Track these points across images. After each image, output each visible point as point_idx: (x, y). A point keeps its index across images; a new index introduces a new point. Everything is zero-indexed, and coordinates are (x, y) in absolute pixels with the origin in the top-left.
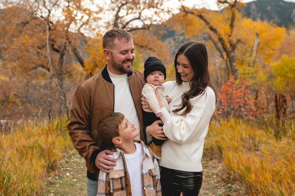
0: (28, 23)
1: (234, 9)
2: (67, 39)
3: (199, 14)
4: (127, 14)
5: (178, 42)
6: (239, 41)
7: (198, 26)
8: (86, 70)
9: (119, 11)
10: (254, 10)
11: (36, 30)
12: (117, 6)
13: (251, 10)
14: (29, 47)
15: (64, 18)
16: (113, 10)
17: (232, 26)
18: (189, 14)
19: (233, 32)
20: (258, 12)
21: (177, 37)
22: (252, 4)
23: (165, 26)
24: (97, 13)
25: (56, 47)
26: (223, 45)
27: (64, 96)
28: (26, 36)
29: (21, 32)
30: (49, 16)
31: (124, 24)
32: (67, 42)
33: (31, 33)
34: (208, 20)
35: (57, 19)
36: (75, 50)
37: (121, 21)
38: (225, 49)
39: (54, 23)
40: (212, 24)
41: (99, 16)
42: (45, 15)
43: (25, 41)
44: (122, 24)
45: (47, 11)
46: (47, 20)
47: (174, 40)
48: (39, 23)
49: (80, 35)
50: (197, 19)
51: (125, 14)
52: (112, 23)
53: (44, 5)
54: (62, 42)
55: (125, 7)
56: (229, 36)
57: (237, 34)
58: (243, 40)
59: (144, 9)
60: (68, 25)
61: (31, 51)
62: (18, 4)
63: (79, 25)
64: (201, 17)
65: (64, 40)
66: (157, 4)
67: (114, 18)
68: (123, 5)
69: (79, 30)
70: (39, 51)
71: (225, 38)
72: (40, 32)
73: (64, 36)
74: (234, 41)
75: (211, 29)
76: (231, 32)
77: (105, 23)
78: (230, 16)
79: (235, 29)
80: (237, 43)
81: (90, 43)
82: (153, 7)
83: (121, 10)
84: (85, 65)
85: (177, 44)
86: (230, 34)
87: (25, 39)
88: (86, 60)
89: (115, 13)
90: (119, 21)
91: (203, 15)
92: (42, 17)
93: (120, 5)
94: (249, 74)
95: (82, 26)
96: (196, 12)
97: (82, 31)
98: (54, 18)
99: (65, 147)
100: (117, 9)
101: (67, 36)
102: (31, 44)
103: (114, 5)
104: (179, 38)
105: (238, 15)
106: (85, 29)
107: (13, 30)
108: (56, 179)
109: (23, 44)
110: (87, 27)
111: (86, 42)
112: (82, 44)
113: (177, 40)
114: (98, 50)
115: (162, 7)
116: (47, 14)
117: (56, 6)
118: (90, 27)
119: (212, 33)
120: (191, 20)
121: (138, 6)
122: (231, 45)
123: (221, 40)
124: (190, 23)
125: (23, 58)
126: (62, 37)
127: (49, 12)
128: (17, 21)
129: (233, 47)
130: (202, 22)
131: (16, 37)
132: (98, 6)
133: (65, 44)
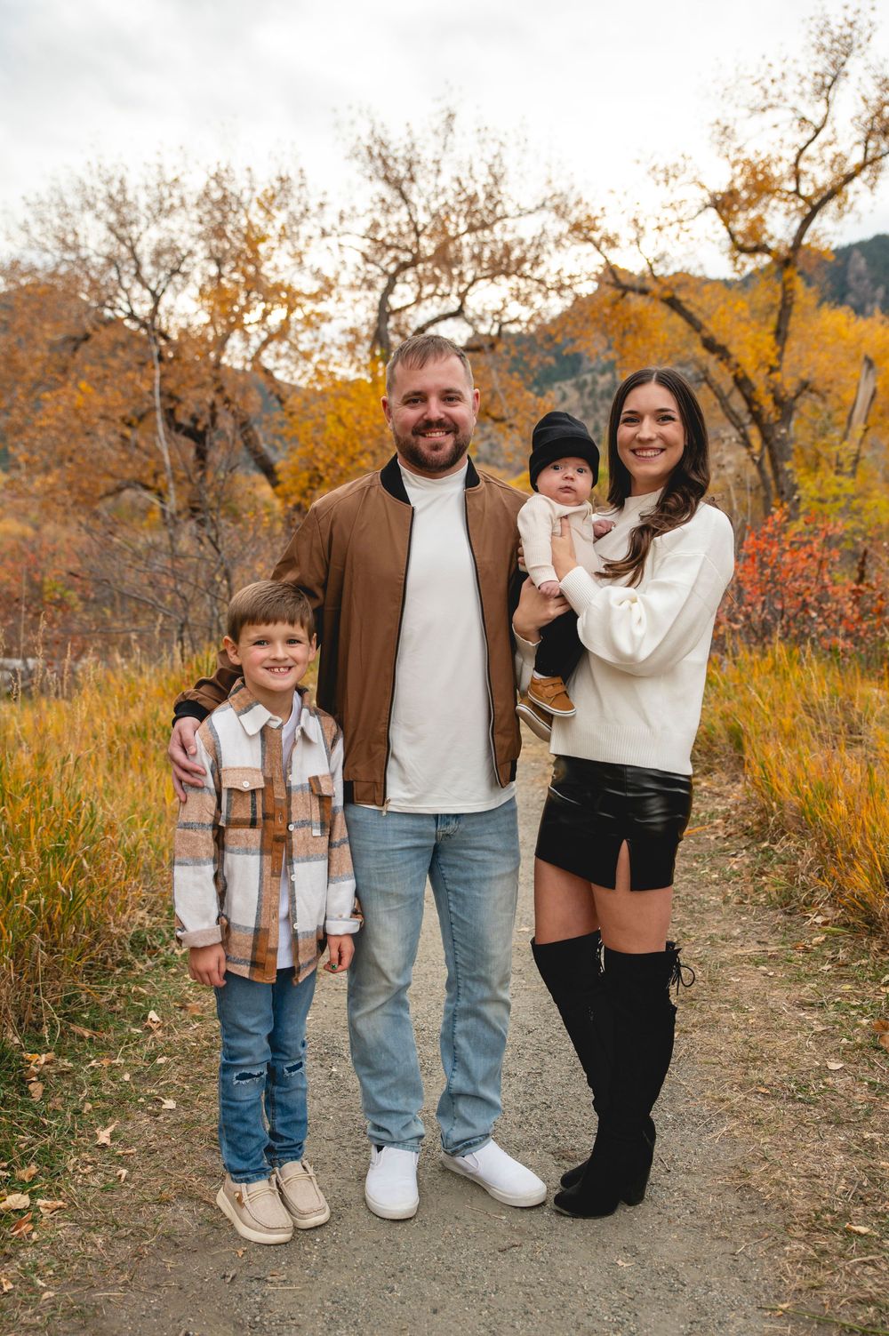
0: (87, 337)
1: (788, 274)
2: (220, 390)
3: (667, 294)
4: (418, 300)
5: (591, 394)
6: (805, 386)
7: (662, 335)
8: (285, 497)
9: (389, 290)
10: (859, 278)
11: (114, 363)
12: (385, 273)
13: (851, 277)
14: (95, 420)
15: (206, 319)
16: (371, 285)
17: (781, 334)
18: (630, 295)
19: (786, 356)
20: (876, 282)
21: (588, 377)
22: (856, 254)
23: (550, 338)
24: (315, 297)
25: (182, 418)
26: (750, 401)
28: (83, 385)
29: (64, 371)
30: (155, 312)
32: (219, 401)
33: (100, 371)
34: (700, 317)
35: (183, 323)
36: (244, 426)
37: (397, 325)
38: (757, 418)
39: (174, 336)
40: (712, 328)
41: (321, 308)
42: (142, 310)
43: (79, 400)
44: (402, 335)
45: (147, 294)
46: (151, 327)
47: (580, 387)
48: (122, 338)
49: (261, 377)
50: (662, 311)
51: (411, 299)
52: (365, 331)
54: (201, 402)
55: (410, 275)
56: (772, 370)
57: (803, 360)
58: (820, 386)
59: (475, 280)
60: (221, 343)
61: (101, 432)
62: (54, 275)
63: (255, 342)
64: (673, 304)
65: (210, 397)
66: (522, 261)
67: (373, 315)
68: (404, 267)
69: (256, 358)
70: (128, 432)
71: (759, 380)
72: (129, 368)
73: (209, 379)
74: (790, 386)
75: (710, 345)
76: (780, 357)
77: (343, 332)
78: (777, 300)
79: (793, 344)
80: (798, 394)
81: (294, 402)
82: (507, 274)
83: (399, 288)
84: (280, 477)
85: (588, 402)
86: (773, 362)
87: (80, 393)
88: (280, 461)
89: (375, 296)
90: (391, 325)
91: (681, 296)
92: (132, 316)
93: (392, 268)
94: (836, 498)
95: (265, 344)
96: (656, 288)
97: (268, 361)
98: (173, 320)
100: (382, 283)
101: (216, 379)
102: (101, 411)
103: (374, 270)
104: (595, 382)
105: (804, 294)
106: (278, 356)
107: (39, 365)
109: (76, 412)
110: (284, 348)
111: (282, 402)
112: (266, 407)
113: (587, 390)
114: (321, 428)
115: (538, 274)
116: (148, 307)
117: (178, 279)
118: (294, 347)
119: (711, 361)
120: (637, 316)
121: (455, 271)
122: (778, 402)
123: (742, 383)
124: (633, 328)
125: (78, 459)
126: (202, 385)
127: (156, 299)
128: (50, 333)
129: (785, 407)
130: (677, 320)
131: (51, 389)
132: (317, 274)
133: (213, 406)
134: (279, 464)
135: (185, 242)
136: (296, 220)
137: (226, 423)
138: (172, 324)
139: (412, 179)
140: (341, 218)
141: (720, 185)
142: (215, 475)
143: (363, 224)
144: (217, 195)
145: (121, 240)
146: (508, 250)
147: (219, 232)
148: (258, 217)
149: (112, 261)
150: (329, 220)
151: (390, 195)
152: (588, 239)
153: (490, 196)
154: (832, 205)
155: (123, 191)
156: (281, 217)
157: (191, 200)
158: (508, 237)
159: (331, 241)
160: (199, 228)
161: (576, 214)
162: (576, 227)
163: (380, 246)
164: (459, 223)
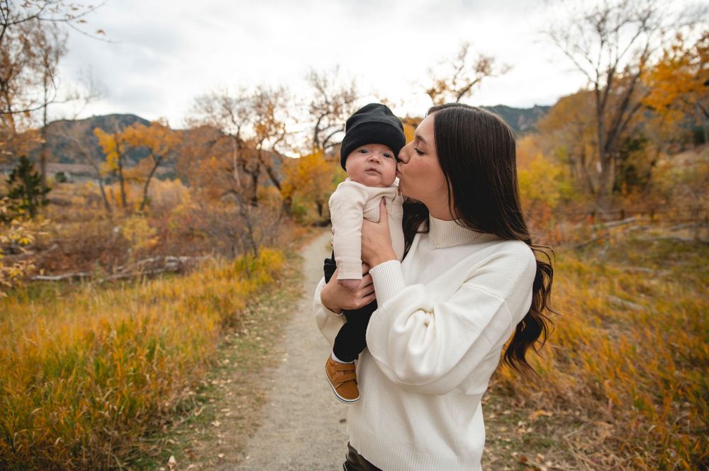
0: (215, 142)
2: (260, 158)
4: (329, 126)
8: (283, 194)
9: (319, 123)
11: (224, 150)
12: (317, 117)
14: (217, 170)
15: (255, 134)
16: (312, 121)
25: (248, 168)
27: (250, 228)
28: (213, 158)
29: (207, 153)
30: (238, 133)
31: (326, 138)
32: (260, 162)
33: (219, 153)
35: (248, 137)
36: (269, 170)
37: (322, 134)
39: (245, 141)
42: (234, 132)
43: (212, 163)
44: (323, 138)
45: (236, 127)
46: (237, 139)
48: (227, 142)
49: (275, 154)
51: (326, 125)
52: (311, 137)
53: (233, 121)
54: (253, 162)
55: (326, 118)
60: (261, 142)
62: (204, 122)
63: (273, 142)
65: (256, 160)
67: (313, 132)
68: (323, 115)
69: (273, 147)
70: (230, 173)
72: (229, 151)
73: (257, 155)
77: (303, 137)
83: (322, 122)
84: (282, 187)
87: (212, 161)
89: (314, 124)
90: (319, 135)
92: (230, 134)
93: (320, 115)
95: (276, 143)
96: (409, 121)
97: (277, 148)
99: (251, 292)
100: (316, 121)
101: (259, 155)
102: (219, 167)
103: (313, 117)
106: (280, 146)
107: (199, 151)
108: (235, 337)
109: (211, 167)
110: (283, 143)
111: (281, 161)
112: (277, 163)
114: (295, 170)
116: (236, 131)
117: (246, 121)
118: (286, 143)
125: (212, 182)
126: (255, 157)
127: (239, 128)
128: (204, 140)
131: (202, 159)
133: (258, 164)
134: (281, 183)
135: (248, 109)
136: (285, 101)
137: (262, 169)
138: (244, 137)
139: (326, 87)
140: (302, 99)
141: (430, 88)
142: (260, 188)
143: (309, 101)
144: (259, 94)
145: (227, 109)
147: (260, 106)
148: (273, 100)
149: (224, 116)
150: (298, 101)
151: (317, 91)
153: (352, 91)
154: (466, 94)
156: (281, 100)
157: (250, 96)
160: (253, 105)
163: (315, 108)
164: (342, 101)
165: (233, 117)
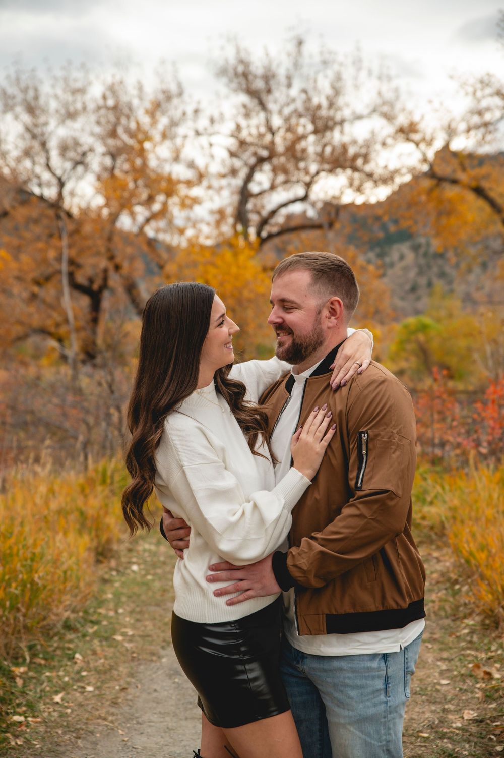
0: (6, 214)
2: (112, 258)
3: (474, 184)
4: (273, 187)
5: (426, 255)
7: (471, 215)
9: (249, 178)
11: (28, 235)
12: (246, 164)
14: (11, 280)
15: (101, 201)
16: (235, 174)
18: (444, 185)
21: (422, 240)
23: (378, 218)
24: (189, 183)
25: (81, 279)
28: (2, 252)
30: (60, 195)
31: (265, 213)
32: (111, 266)
33: (15, 241)
35: (83, 205)
36: (131, 288)
37: (255, 205)
39: (75, 211)
42: (50, 193)
44: (258, 213)
45: (54, 181)
46: (58, 208)
47: (416, 248)
48: (34, 215)
49: (145, 247)
50: (471, 196)
51: (266, 185)
52: (230, 211)
53: (48, 167)
54: (94, 266)
55: (267, 167)
59: (317, 173)
60: (114, 218)
61: (16, 290)
63: (140, 219)
64: (479, 191)
65: (103, 263)
67: (236, 198)
68: (261, 161)
69: (141, 229)
70: (36, 289)
72: (39, 239)
73: (103, 250)
77: (212, 212)
81: (171, 268)
82: (344, 168)
85: (422, 261)
89: (238, 181)
90: (250, 206)
91: (485, 184)
92: (41, 198)
93: (252, 161)
95: (148, 221)
98: (76, 200)
100: (243, 173)
101: (109, 250)
102: (16, 273)
103: (237, 163)
104: (428, 244)
106: (158, 230)
110: (162, 224)
111: (161, 268)
112: (149, 271)
113: (422, 250)
115: (367, 168)
116: (55, 191)
117: (80, 169)
118: (170, 223)
120: (450, 201)
121: (302, 165)
124: (447, 210)
126: (98, 253)
127: (61, 184)
130: (481, 203)
132: (191, 165)
133: (106, 271)
135: (87, 140)
136: (174, 124)
137: (115, 281)
138: (72, 204)
139: (269, 91)
140: (212, 121)
142: (106, 324)
143: (230, 126)
144: (111, 103)
145: (34, 137)
146: (344, 148)
147: (113, 134)
148: (145, 120)
149: (27, 153)
150: (203, 123)
151: (251, 102)
152: (408, 139)
153: (331, 105)
155: (36, 98)
156: (163, 121)
157: (91, 106)
158: (346, 139)
159: (203, 140)
160: (98, 131)
161: (402, 120)
162: (401, 130)
163: (243, 143)
164: (305, 126)
165: (48, 159)
